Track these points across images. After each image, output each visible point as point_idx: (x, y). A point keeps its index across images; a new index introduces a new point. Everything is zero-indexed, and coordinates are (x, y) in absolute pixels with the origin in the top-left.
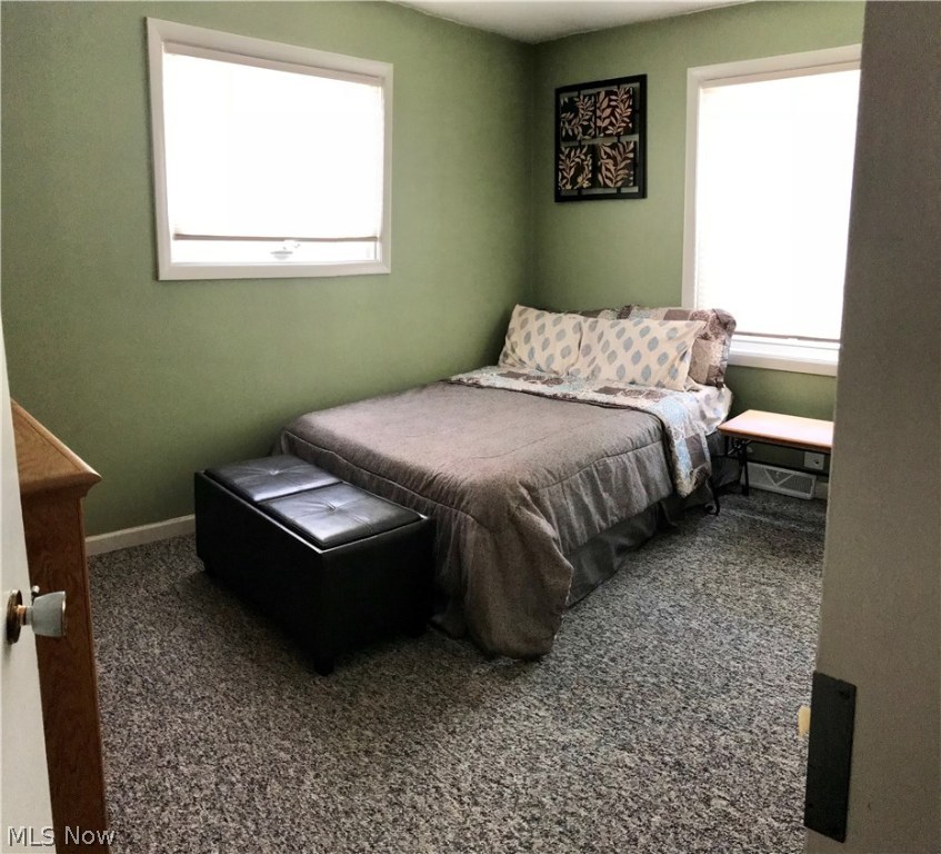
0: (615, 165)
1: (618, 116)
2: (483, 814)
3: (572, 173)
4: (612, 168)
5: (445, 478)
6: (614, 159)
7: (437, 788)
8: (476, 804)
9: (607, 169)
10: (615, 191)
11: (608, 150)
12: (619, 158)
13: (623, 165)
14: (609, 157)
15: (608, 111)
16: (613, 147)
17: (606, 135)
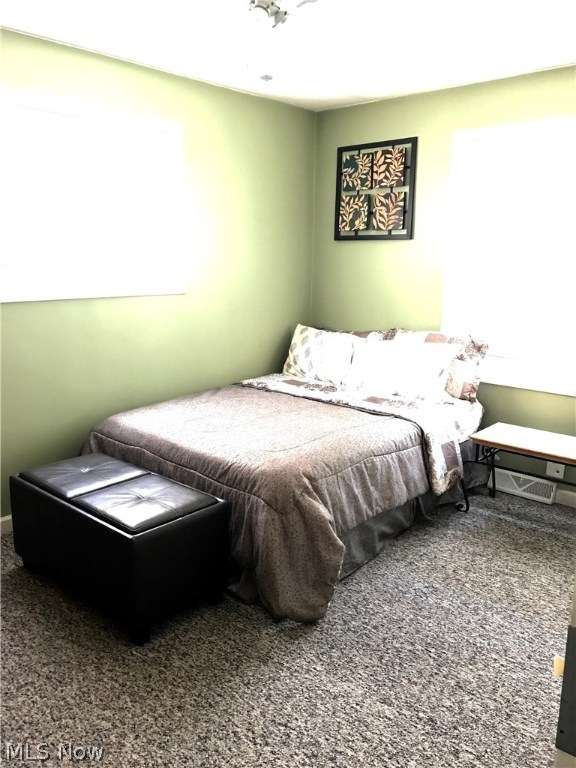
0: (388, 211)
1: (391, 171)
2: (273, 753)
3: (351, 217)
4: (385, 214)
5: (239, 467)
6: (387, 206)
7: (235, 733)
8: (267, 744)
9: (381, 215)
10: (386, 233)
11: (383, 199)
12: (391, 206)
13: (395, 211)
14: (383, 204)
15: (384, 167)
16: (387, 196)
17: (381, 187)
